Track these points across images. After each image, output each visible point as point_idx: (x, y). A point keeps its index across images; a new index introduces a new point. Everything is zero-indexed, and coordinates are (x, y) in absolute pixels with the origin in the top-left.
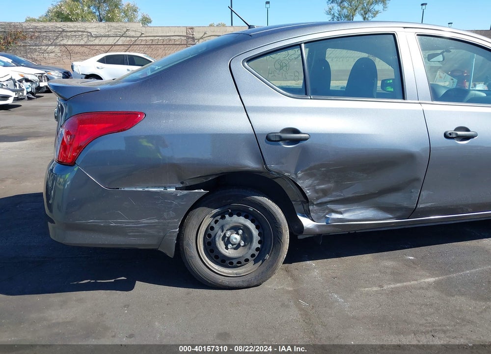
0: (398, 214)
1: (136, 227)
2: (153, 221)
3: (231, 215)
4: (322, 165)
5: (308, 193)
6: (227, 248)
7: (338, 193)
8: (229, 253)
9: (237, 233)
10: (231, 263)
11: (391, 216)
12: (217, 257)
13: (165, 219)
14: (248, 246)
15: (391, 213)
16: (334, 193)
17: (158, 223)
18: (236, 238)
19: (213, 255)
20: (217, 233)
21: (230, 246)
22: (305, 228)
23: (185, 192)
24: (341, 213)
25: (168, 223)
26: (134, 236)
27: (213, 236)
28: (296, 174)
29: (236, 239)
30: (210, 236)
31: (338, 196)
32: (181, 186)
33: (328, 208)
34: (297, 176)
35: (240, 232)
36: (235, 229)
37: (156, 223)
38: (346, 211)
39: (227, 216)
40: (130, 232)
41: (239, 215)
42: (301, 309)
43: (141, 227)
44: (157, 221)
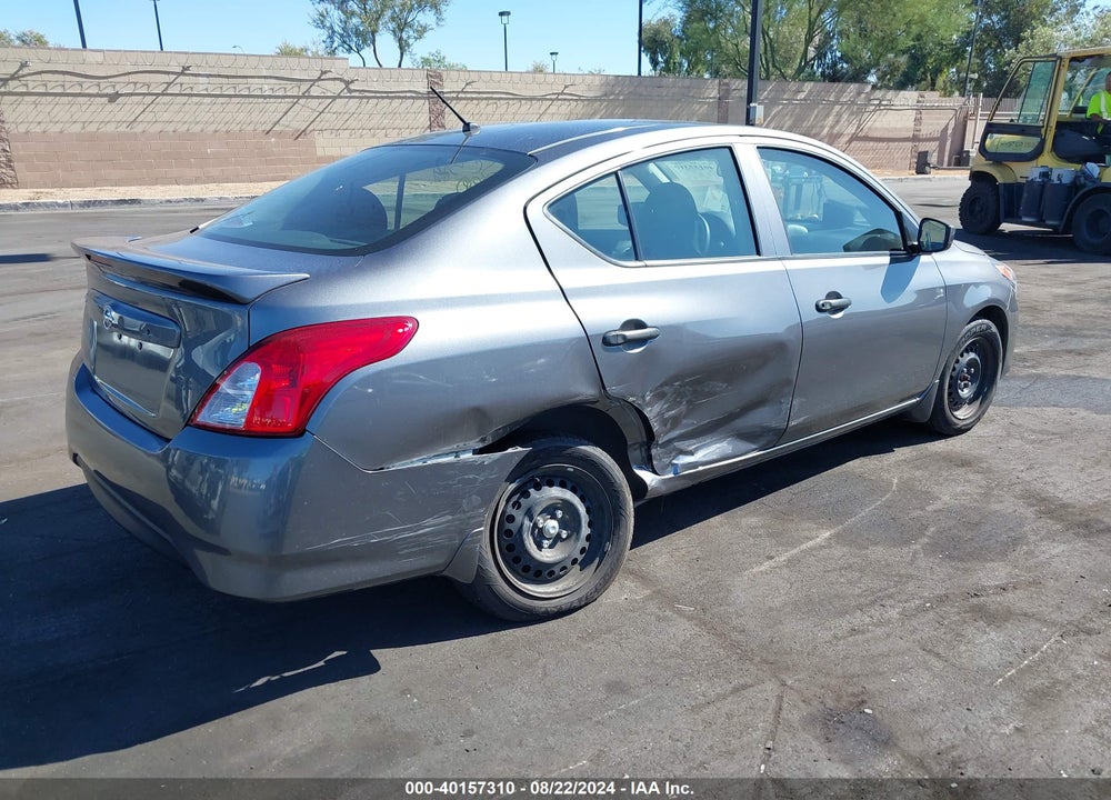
0: (763, 442)
1: (415, 536)
2: (443, 519)
3: (538, 487)
4: (676, 378)
5: (656, 427)
6: (540, 547)
7: (690, 421)
8: (547, 555)
9: (554, 517)
10: (552, 573)
11: (754, 447)
12: (526, 569)
13: (464, 512)
14: (574, 537)
15: (754, 443)
16: (684, 422)
17: (453, 520)
18: (552, 526)
19: (519, 567)
20: (522, 525)
21: (546, 543)
22: (649, 488)
23: (497, 455)
24: (692, 453)
25: (469, 518)
26: (408, 556)
27: (515, 531)
28: (643, 397)
29: (554, 527)
30: (509, 533)
31: (690, 426)
32: (481, 445)
33: (675, 448)
34: (644, 400)
35: (559, 514)
36: (550, 511)
37: (448, 522)
38: (697, 449)
39: (532, 491)
40: (402, 550)
41: (551, 484)
42: (690, 618)
43: (424, 535)
44: (450, 517)
